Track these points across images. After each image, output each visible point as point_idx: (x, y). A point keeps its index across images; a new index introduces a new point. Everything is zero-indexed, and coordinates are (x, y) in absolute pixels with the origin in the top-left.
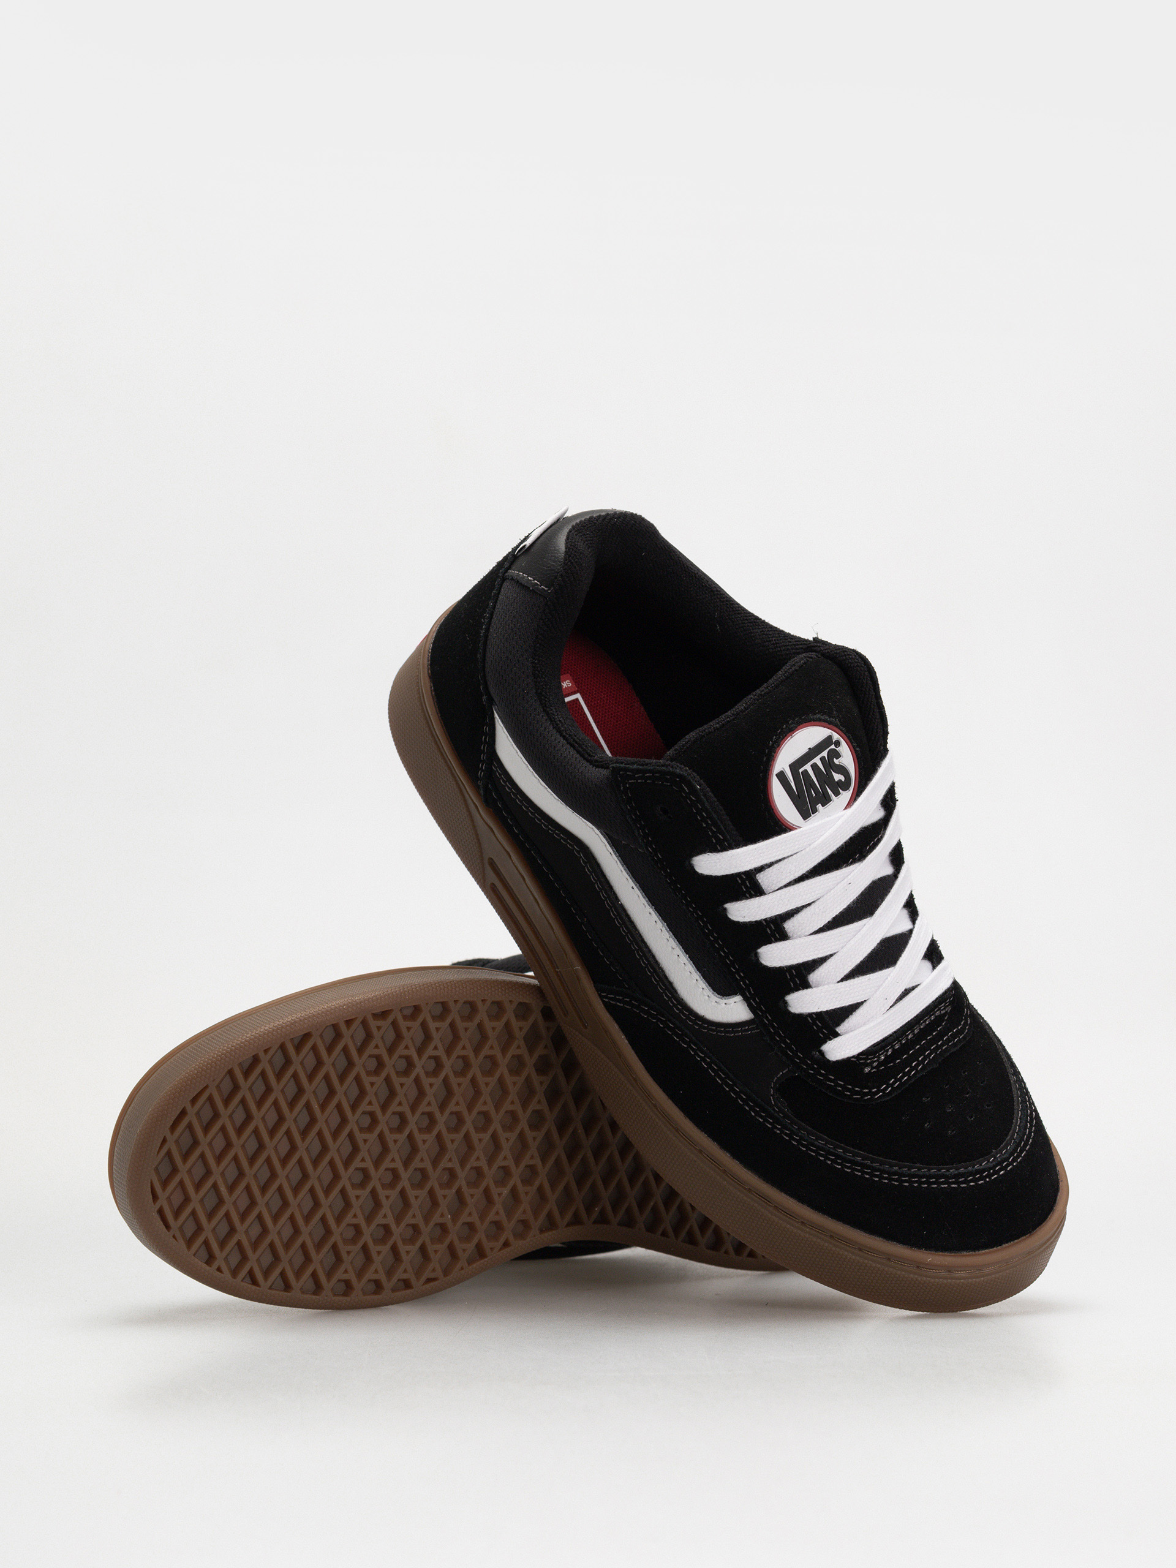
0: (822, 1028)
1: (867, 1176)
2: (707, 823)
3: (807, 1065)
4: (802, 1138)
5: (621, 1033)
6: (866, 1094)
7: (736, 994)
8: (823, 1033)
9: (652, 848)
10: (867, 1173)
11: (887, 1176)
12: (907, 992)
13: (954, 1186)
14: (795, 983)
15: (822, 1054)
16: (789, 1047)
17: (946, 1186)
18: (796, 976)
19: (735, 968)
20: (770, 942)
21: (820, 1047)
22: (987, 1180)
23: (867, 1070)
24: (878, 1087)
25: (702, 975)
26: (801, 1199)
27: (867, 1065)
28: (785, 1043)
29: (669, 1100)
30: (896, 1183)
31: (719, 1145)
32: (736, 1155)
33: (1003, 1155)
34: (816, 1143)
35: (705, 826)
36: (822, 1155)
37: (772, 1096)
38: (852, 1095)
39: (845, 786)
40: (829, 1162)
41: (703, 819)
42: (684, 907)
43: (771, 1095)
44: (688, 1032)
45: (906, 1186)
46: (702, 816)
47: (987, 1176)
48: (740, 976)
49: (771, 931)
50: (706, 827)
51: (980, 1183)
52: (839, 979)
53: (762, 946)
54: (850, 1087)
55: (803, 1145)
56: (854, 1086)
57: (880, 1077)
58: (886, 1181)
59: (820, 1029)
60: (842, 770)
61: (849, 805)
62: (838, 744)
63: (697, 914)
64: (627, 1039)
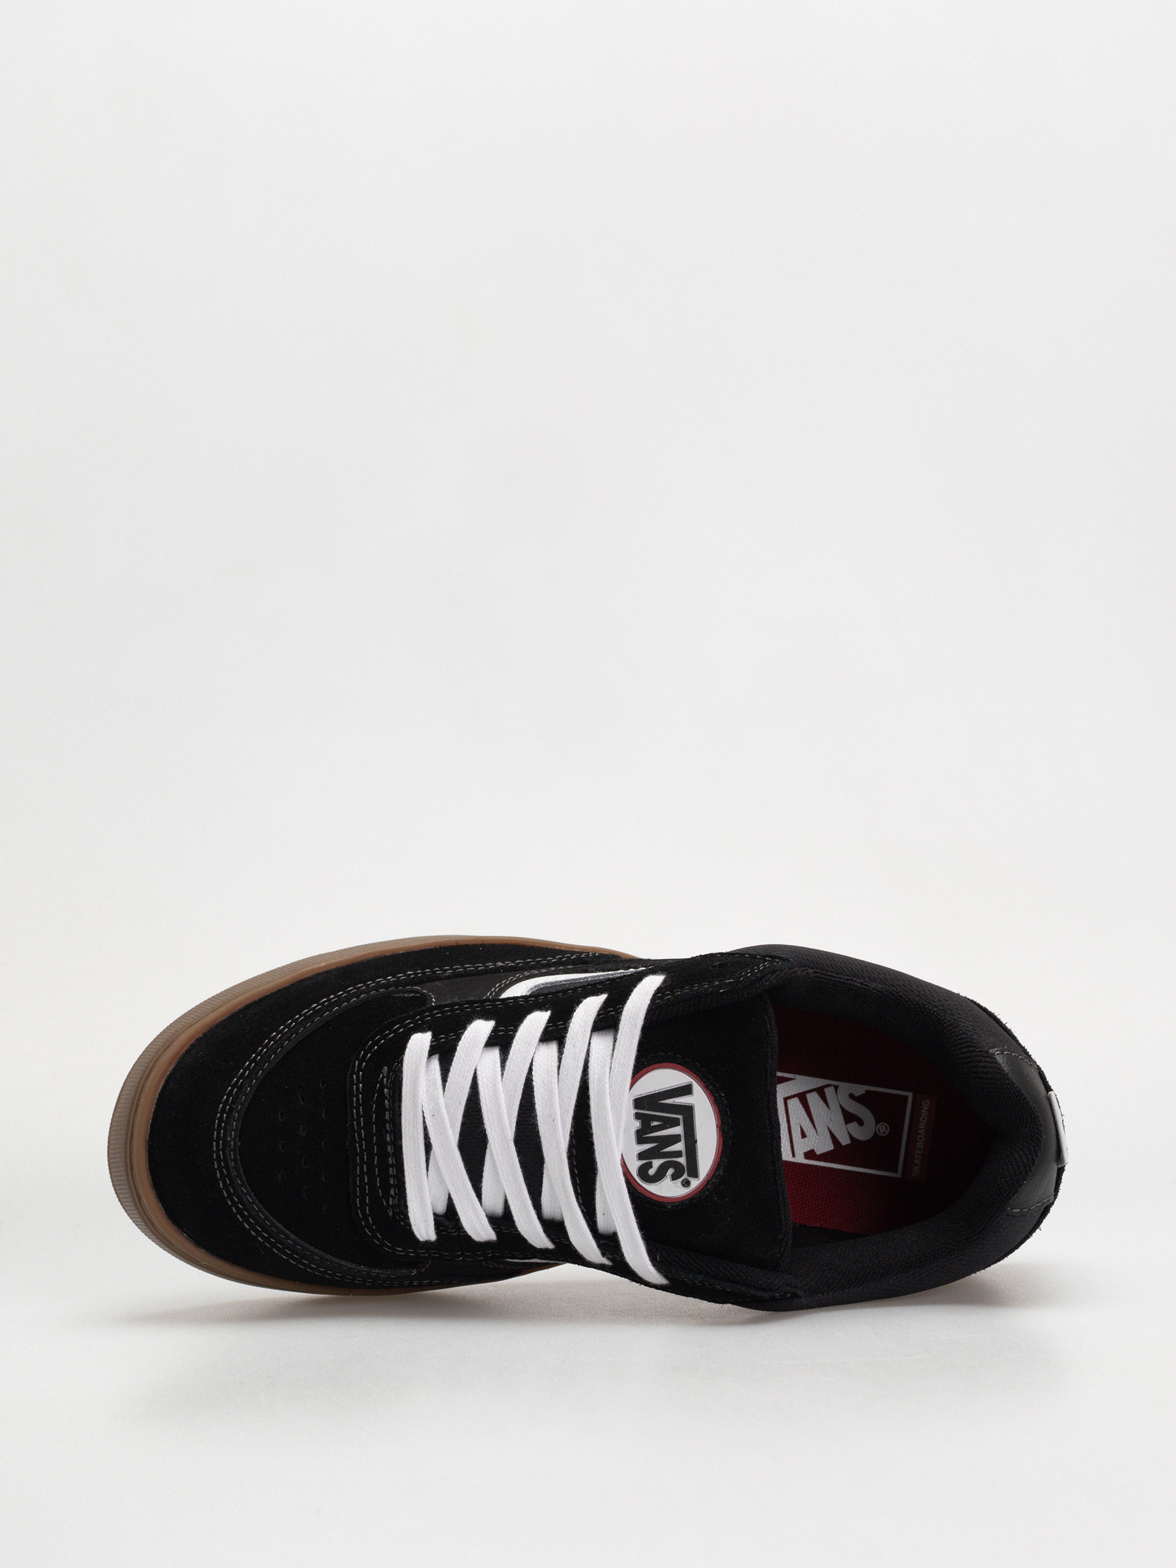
8: (441, 1038)
12: (428, 1147)
14: (499, 1032)
15: (423, 1029)
20: (548, 1024)
21: (432, 1030)
23: (384, 1068)
24: (363, 1071)
27: (388, 1073)
33: (230, 1152)
39: (643, 1171)
53: (549, 1017)
57: (371, 1078)
60: (659, 1176)
61: (624, 1165)
62: (686, 1184)
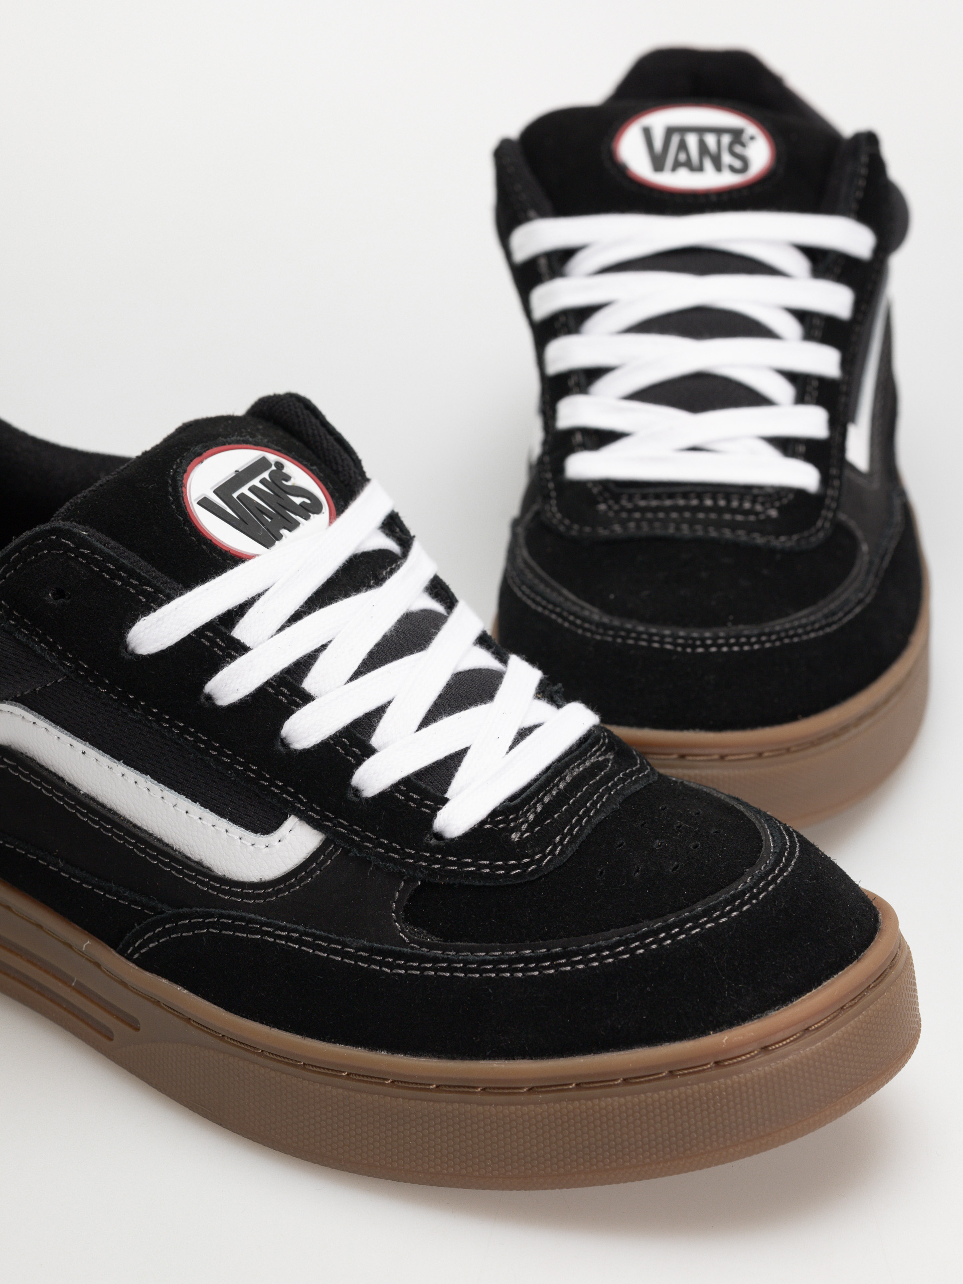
0: (422, 800)
1: (581, 967)
2: (121, 578)
3: (426, 859)
4: (466, 962)
5: (175, 986)
6: (528, 865)
7: (286, 819)
8: (427, 806)
9: (68, 659)
10: (579, 962)
11: (607, 953)
12: (527, 731)
13: (709, 925)
14: (354, 755)
15: (439, 836)
16: (389, 849)
17: (698, 930)
18: (351, 746)
19: (266, 780)
20: (292, 712)
21: (431, 826)
22: (754, 901)
23: (515, 837)
24: (542, 851)
25: (230, 820)
26: (509, 1055)
27: (513, 830)
28: (381, 845)
29: (273, 1029)
30: (625, 957)
31: (365, 1048)
32: (394, 1048)
33: (764, 869)
34: (488, 957)
35: (120, 584)
36: (504, 971)
37: (402, 931)
38: (508, 872)
39: (313, 507)
40: (520, 975)
41: (114, 575)
42: (154, 725)
43: (400, 932)
44: (253, 916)
45: (641, 954)
46: (109, 571)
47: (750, 899)
48: (277, 787)
49: (286, 698)
50: (123, 584)
51: (744, 909)
52: (416, 728)
53: (283, 723)
54: (500, 863)
55: (473, 971)
56: (505, 860)
57: (539, 840)
58: (611, 960)
59: (420, 803)
60: (301, 492)
61: (332, 525)
62: (280, 465)
63: (178, 727)
64: (186, 989)
